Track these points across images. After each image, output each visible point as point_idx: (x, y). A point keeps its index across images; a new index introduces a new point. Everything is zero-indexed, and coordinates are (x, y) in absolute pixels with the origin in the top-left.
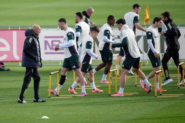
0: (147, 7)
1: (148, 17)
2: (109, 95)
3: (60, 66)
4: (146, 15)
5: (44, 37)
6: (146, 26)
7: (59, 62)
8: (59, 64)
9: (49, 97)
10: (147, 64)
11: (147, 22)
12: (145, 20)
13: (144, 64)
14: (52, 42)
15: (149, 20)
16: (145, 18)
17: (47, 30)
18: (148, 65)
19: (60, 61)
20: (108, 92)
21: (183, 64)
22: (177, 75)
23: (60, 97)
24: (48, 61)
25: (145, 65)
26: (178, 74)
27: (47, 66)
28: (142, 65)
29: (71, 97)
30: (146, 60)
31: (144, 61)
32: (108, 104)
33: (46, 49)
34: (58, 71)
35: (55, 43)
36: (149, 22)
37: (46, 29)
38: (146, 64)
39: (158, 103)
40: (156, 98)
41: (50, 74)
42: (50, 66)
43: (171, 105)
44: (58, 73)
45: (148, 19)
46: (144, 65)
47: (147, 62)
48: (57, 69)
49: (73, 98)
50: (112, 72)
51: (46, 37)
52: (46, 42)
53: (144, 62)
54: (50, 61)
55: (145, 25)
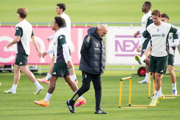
3: (133, 71)
5: (114, 37)
7: (132, 66)
8: (132, 68)
9: (120, 107)
14: (124, 42)
17: (119, 28)
19: (133, 64)
23: (133, 107)
27: (117, 70)
33: (116, 50)
34: (131, 77)
35: (127, 44)
37: (117, 27)
41: (121, 80)
42: (121, 70)
44: (131, 78)
48: (129, 74)
49: (147, 108)
51: (117, 36)
52: (117, 42)
54: (121, 64)
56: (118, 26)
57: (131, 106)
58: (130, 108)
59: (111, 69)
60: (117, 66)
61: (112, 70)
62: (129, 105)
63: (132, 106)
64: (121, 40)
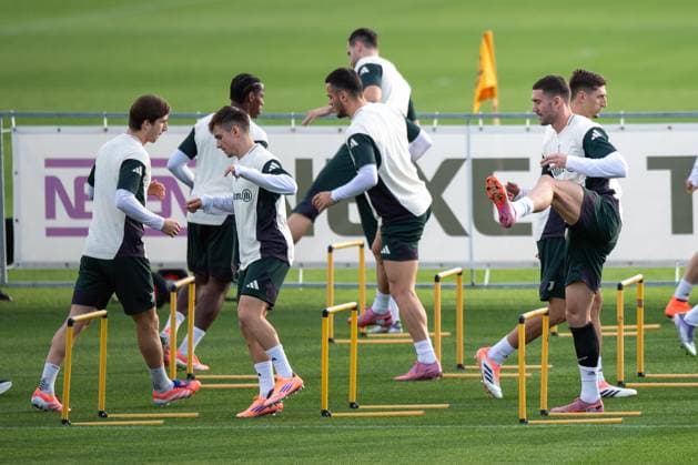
0: (486, 36)
1: (490, 80)
2: (324, 413)
4: (481, 73)
5: (42, 163)
6: (482, 116)
9: (65, 422)
10: (486, 282)
11: (489, 100)
12: (478, 93)
13: (474, 280)
14: (80, 182)
15: (497, 92)
16: (477, 84)
18: (488, 287)
20: (319, 400)
21: (641, 281)
22: (615, 331)
23: (112, 419)
24: (58, 264)
25: (476, 284)
26: (616, 323)
27: (54, 286)
28: (466, 287)
29: (161, 422)
30: (480, 264)
31: (474, 268)
32: (317, 452)
33: (50, 213)
36: (496, 102)
38: (483, 279)
39: (531, 449)
40: (523, 426)
41: (71, 323)
43: (589, 458)
44: (105, 316)
45: (491, 90)
46: (473, 286)
47: (484, 272)
49: (165, 424)
50: (336, 314)
51: (50, 163)
52: (52, 185)
53: (472, 271)
54: (67, 264)
55: (480, 113)
56: (56, 124)
57: (106, 416)
58: (102, 426)
59: (29, 282)
60: (54, 271)
61: (34, 286)
62: (101, 413)
63: (109, 416)
64: (67, 177)
